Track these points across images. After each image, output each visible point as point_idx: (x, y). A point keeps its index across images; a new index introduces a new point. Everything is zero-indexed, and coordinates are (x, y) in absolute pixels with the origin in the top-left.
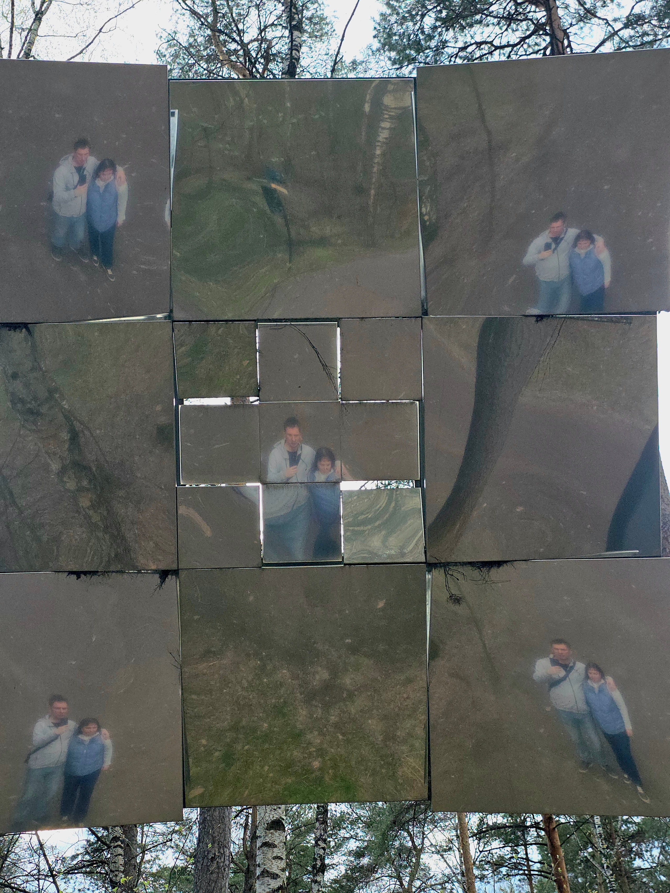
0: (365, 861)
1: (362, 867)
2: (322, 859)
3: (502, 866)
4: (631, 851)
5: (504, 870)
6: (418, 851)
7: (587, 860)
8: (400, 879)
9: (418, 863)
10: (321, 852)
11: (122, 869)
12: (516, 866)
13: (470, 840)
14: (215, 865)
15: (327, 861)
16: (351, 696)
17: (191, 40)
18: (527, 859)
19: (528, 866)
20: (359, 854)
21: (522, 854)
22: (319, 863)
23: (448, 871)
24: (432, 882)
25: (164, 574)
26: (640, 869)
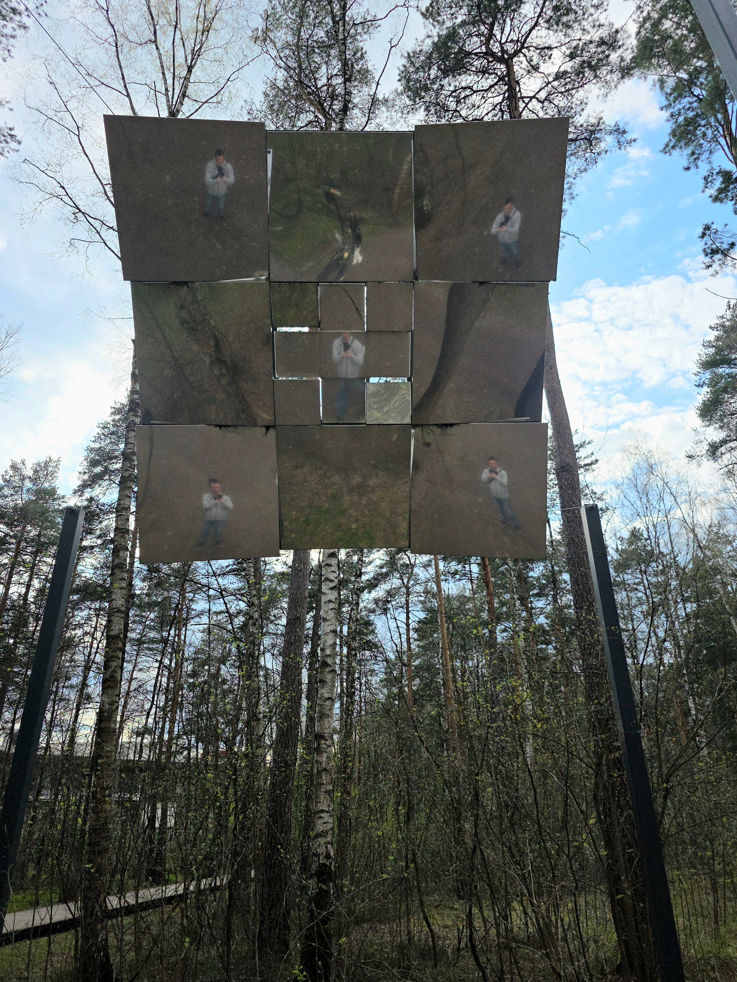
0: (384, 570)
1: (382, 573)
2: (360, 570)
3: (456, 574)
4: (528, 567)
5: (458, 577)
6: (413, 566)
7: (503, 572)
8: (402, 580)
9: (412, 572)
10: (360, 566)
11: (252, 574)
12: (464, 575)
13: (440, 562)
14: (301, 573)
15: (363, 571)
16: (373, 490)
17: (286, 85)
18: (471, 571)
19: (471, 575)
20: (381, 567)
21: (468, 569)
22: (358, 572)
23: (428, 576)
24: (419, 582)
25: (268, 428)
26: (532, 577)
